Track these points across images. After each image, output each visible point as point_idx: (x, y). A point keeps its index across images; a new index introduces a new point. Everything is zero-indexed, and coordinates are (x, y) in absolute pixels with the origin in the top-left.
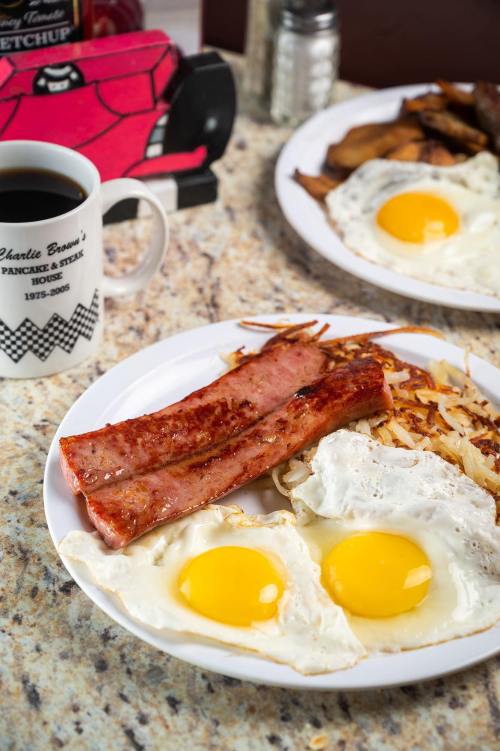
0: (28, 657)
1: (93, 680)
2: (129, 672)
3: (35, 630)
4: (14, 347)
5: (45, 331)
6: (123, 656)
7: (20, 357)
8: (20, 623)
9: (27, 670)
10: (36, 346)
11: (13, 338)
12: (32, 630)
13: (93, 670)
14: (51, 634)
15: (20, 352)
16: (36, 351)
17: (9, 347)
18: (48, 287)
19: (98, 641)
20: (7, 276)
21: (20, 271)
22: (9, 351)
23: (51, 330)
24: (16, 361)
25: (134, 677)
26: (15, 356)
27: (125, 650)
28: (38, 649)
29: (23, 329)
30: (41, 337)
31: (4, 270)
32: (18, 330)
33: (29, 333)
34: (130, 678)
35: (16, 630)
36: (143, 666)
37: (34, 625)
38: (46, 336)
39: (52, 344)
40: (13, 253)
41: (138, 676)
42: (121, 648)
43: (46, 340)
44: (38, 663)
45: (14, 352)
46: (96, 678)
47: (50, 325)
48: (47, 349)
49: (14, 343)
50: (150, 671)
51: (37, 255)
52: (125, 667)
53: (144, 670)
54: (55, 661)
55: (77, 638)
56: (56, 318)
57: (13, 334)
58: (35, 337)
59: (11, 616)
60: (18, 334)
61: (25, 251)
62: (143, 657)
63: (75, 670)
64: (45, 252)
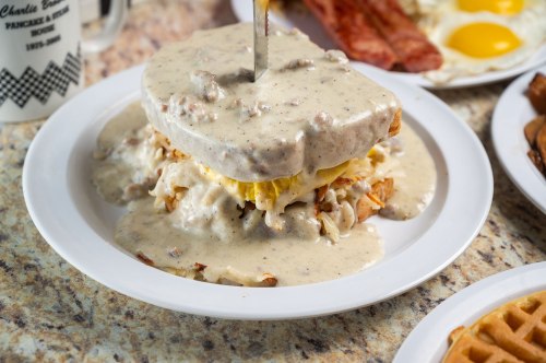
0: (144, 344)
1: (203, 357)
2: (233, 348)
3: (147, 323)
4: (19, 94)
5: (44, 77)
6: (225, 337)
7: (25, 102)
8: (132, 317)
9: (144, 353)
10: (37, 92)
11: (18, 86)
12: (143, 322)
13: (201, 349)
14: (160, 324)
15: (24, 98)
16: (37, 96)
17: (15, 94)
18: (44, 38)
19: (202, 326)
20: (10, 31)
21: (21, 25)
22: (15, 98)
23: (48, 76)
24: (22, 106)
25: (238, 352)
26: (20, 102)
27: (227, 332)
28: (151, 336)
29: (26, 77)
30: (41, 82)
31: (8, 26)
32: (22, 77)
33: (31, 80)
34: (235, 353)
35: (130, 323)
36: (244, 343)
37: (144, 318)
38: (45, 81)
39: (50, 88)
40: (15, 9)
41: (241, 351)
42: (222, 330)
43: (45, 85)
44: (153, 347)
45: (20, 98)
46: (205, 355)
47: (48, 72)
48: (46, 93)
49: (19, 90)
50: (250, 346)
51: (34, 10)
52: (229, 345)
53: (245, 346)
54: (168, 345)
55: (183, 326)
56: (52, 65)
57: (18, 82)
58: (36, 83)
59: (123, 313)
60: (22, 81)
61: (24, 7)
62: (242, 336)
63: (186, 351)
64: (40, 6)
